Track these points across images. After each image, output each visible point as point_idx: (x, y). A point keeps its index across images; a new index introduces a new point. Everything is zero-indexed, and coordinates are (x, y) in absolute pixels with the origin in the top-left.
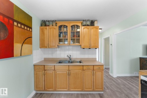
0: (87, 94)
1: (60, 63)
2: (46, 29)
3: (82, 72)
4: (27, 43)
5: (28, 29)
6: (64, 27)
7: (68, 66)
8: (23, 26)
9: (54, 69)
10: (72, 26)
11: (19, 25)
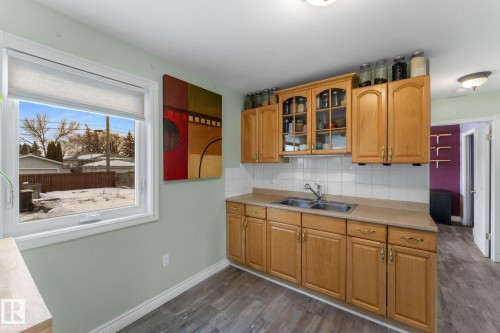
0: (363, 319)
1: (285, 203)
2: (254, 114)
3: (343, 241)
4: (212, 153)
5: (214, 123)
6: (298, 102)
7: (299, 215)
8: (203, 121)
9: (264, 217)
10: (321, 96)
11: (197, 119)
